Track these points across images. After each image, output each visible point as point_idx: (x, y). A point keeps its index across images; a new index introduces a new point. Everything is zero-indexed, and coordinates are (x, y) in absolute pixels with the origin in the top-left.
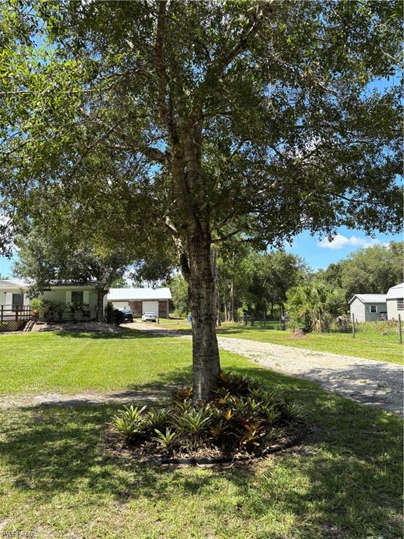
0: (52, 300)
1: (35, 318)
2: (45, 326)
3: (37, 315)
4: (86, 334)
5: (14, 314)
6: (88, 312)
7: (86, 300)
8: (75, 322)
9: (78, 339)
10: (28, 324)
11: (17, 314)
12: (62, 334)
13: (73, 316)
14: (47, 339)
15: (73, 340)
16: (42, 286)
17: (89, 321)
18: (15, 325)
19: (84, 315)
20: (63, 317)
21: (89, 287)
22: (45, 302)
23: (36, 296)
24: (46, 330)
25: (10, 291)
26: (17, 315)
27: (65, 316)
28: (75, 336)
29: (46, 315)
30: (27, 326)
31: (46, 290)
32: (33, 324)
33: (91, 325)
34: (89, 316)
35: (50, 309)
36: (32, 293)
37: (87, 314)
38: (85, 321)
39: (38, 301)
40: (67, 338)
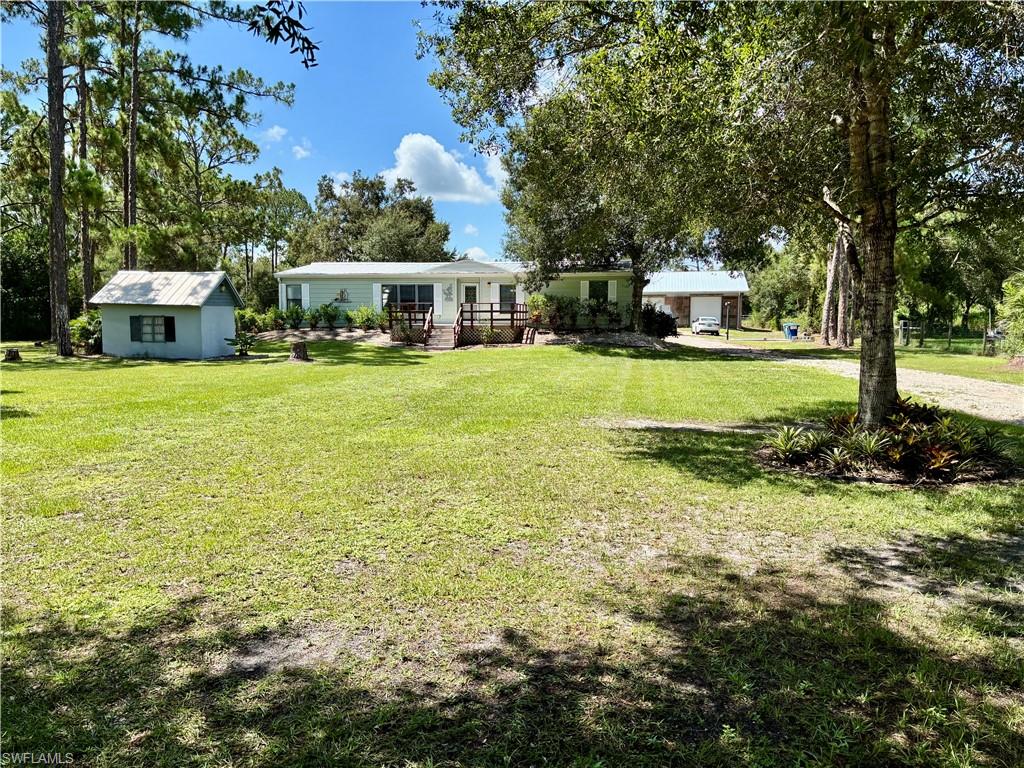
0: (559, 295)
1: (537, 325)
2: (551, 336)
3: (538, 320)
4: (617, 350)
5: (509, 316)
6: (618, 315)
7: (612, 296)
8: (598, 331)
9: (608, 358)
10: (526, 332)
11: (512, 316)
12: (582, 349)
13: (594, 322)
14: (562, 356)
15: (602, 359)
16: (548, 273)
17: (619, 331)
18: (510, 333)
19: (611, 321)
20: (578, 323)
21: (618, 273)
22: (550, 298)
23: (538, 289)
24: (554, 343)
25: (496, 280)
26: (512, 319)
27: (581, 321)
28: (604, 353)
29: (552, 318)
30: (525, 337)
31: (552, 278)
32: (533, 333)
33: (626, 337)
34: (619, 321)
35: (559, 309)
36: (532, 283)
37: (615, 319)
38: (613, 331)
39: (540, 298)
40: (592, 357)
